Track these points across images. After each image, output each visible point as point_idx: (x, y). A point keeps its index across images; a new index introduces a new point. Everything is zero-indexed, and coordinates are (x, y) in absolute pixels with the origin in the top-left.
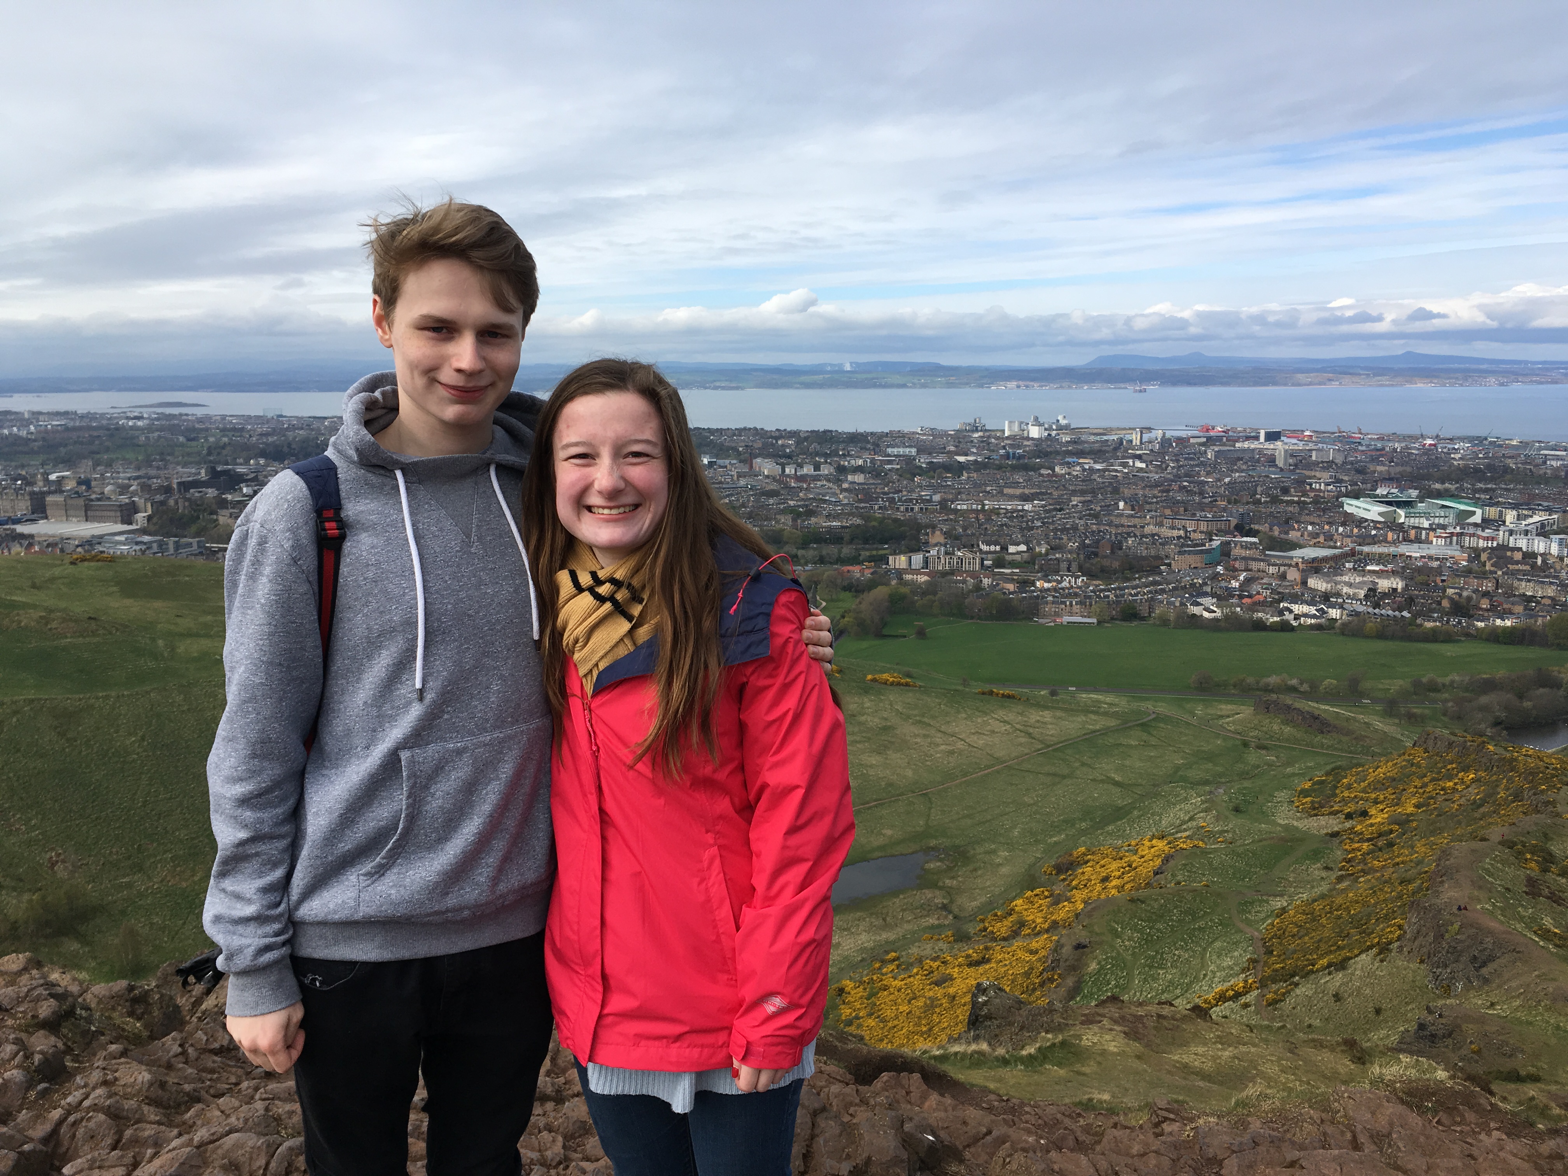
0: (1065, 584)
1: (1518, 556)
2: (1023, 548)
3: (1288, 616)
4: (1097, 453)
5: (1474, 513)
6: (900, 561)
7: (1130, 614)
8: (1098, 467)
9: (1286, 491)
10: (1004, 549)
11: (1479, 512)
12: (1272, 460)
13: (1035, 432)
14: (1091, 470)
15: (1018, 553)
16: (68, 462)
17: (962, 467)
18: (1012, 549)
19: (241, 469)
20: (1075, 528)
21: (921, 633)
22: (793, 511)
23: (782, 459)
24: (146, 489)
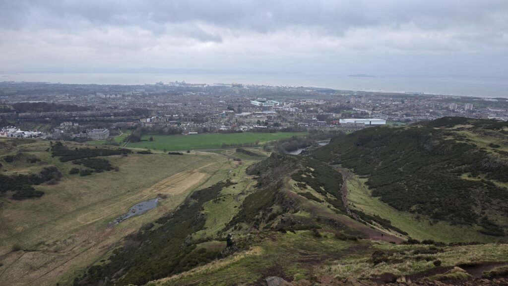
0: (188, 124)
1: (287, 112)
2: (177, 115)
3: (242, 129)
4: (193, 91)
5: (277, 103)
6: (143, 121)
7: (205, 130)
8: (194, 94)
9: (238, 99)
10: (172, 115)
11: (279, 103)
13: (177, 85)
14: (192, 95)
15: (176, 117)
18: (174, 116)
20: (190, 110)
21: (151, 139)
22: (110, 108)
23: (105, 93)
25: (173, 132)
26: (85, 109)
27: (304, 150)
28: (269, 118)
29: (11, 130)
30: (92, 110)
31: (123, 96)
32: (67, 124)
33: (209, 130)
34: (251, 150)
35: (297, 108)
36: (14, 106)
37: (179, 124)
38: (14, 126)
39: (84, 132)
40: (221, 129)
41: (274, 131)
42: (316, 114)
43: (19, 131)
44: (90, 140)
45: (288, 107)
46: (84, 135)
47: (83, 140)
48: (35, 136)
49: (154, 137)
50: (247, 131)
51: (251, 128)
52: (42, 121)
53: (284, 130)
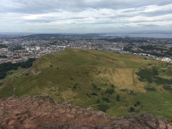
16: (116, 42)
19: (134, 43)
24: (123, 45)
29: (167, 59)
36: (170, 48)
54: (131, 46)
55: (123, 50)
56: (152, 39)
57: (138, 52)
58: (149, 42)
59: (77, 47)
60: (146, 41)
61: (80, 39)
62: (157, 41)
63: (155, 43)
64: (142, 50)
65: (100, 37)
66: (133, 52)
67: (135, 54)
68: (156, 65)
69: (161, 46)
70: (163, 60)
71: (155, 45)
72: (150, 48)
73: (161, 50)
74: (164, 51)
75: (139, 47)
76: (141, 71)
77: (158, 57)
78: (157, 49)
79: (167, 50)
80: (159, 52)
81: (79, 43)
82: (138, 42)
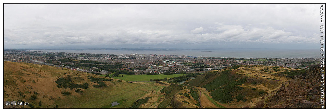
0: (137, 70)
1: (178, 66)
3: (159, 73)
4: (140, 57)
9: (158, 61)
10: (131, 67)
12: (157, 58)
13: (134, 55)
14: (140, 59)
16: (40, 56)
17: (127, 58)
19: (54, 57)
20: (138, 65)
21: (122, 76)
22: (109, 63)
23: (108, 57)
24: (46, 59)
25: (131, 73)
26: (100, 63)
27: (185, 81)
28: (171, 68)
29: (78, 68)
30: (102, 63)
31: (114, 59)
32: (94, 68)
33: (145, 73)
34: (162, 82)
35: (182, 64)
36: (80, 60)
37: (133, 70)
38: (79, 67)
39: (99, 71)
40: (150, 73)
41: (173, 74)
42: (190, 66)
43: (80, 69)
44: (101, 74)
45: (179, 64)
46: (99, 73)
47: (98, 74)
48: (84, 71)
49: (123, 75)
50: (161, 74)
51: (163, 72)
52: (87, 66)
53: (177, 74)
54: (52, 59)
55: (46, 63)
56: (67, 54)
57: (57, 64)
58: (65, 56)
59: (7, 60)
60: (63, 56)
61: (10, 53)
62: (71, 55)
63: (69, 57)
64: (60, 63)
65: (27, 52)
66: (54, 64)
67: (55, 65)
68: (70, 74)
69: (74, 59)
70: (75, 70)
71: (69, 58)
72: (66, 60)
73: (74, 62)
74: (76, 63)
75: (58, 60)
76: (59, 79)
77: (72, 67)
78: (71, 61)
79: (78, 62)
80: (72, 64)
81: (10, 57)
82: (57, 56)
